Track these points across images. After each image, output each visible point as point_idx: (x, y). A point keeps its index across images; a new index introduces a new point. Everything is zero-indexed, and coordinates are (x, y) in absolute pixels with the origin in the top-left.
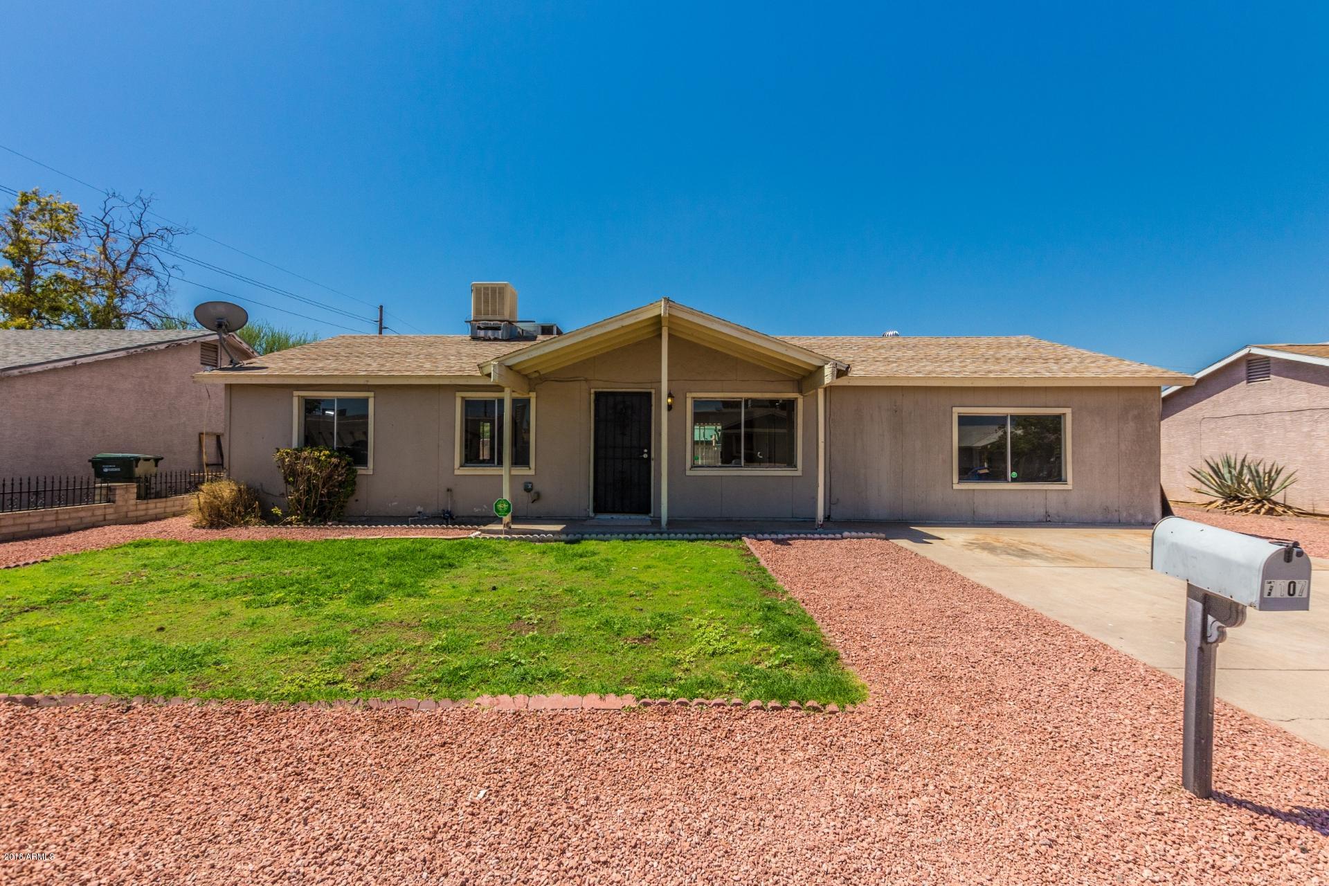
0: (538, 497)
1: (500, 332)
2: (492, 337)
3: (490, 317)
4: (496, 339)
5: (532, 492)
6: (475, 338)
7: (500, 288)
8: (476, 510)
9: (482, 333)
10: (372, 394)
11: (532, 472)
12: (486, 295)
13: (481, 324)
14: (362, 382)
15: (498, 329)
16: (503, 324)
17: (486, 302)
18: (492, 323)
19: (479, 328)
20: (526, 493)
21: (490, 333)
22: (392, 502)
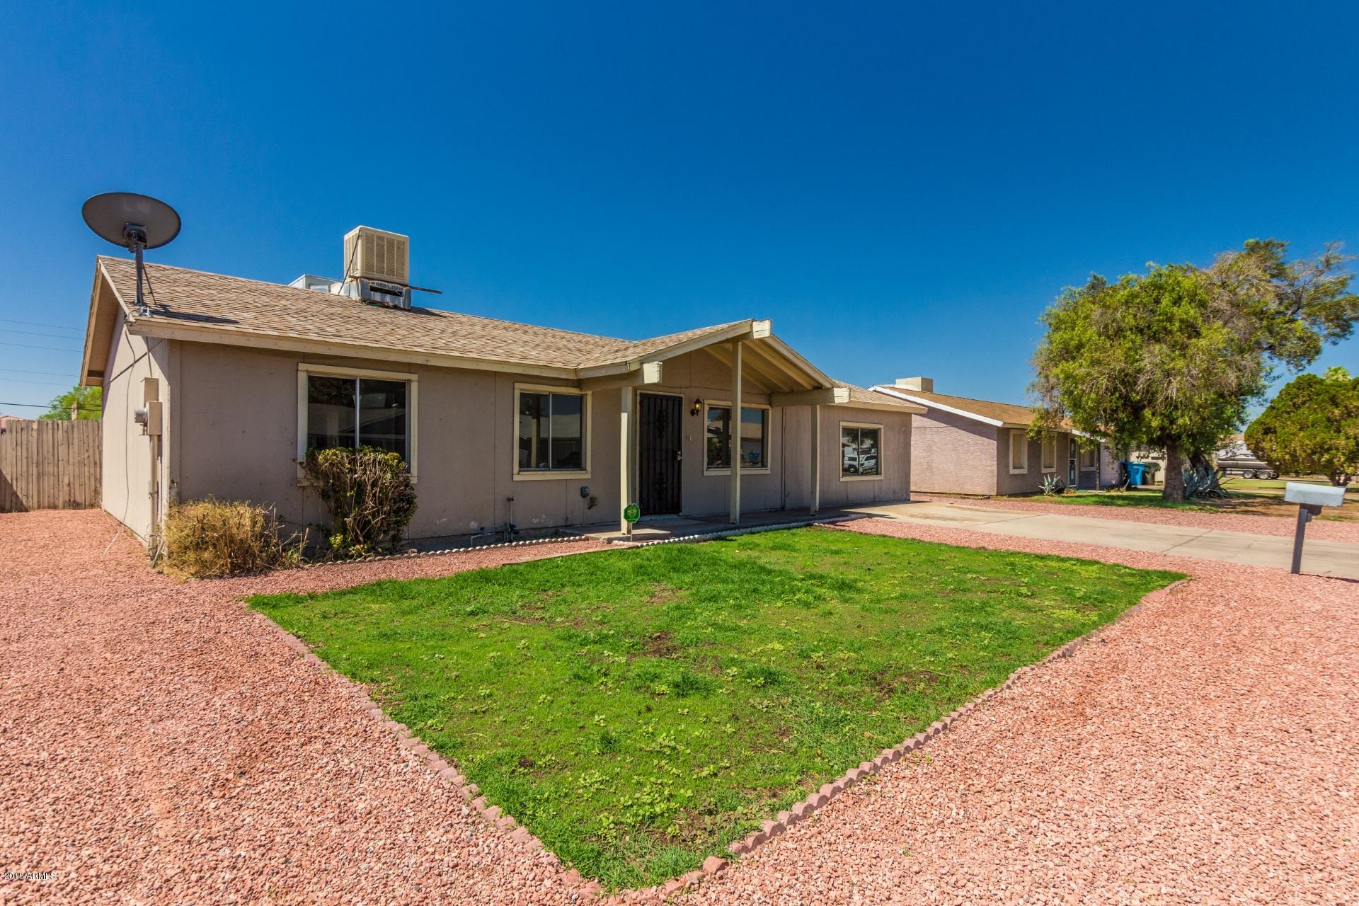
0: (592, 503)
1: (402, 299)
2: (391, 304)
3: (385, 277)
4: (396, 307)
5: (588, 498)
6: (366, 300)
7: (399, 242)
8: (535, 521)
9: (377, 297)
10: (414, 377)
11: (588, 476)
12: (380, 247)
13: (375, 284)
14: (419, 360)
15: (399, 294)
16: (405, 289)
17: (381, 256)
18: (390, 285)
19: (373, 289)
20: (582, 499)
21: (388, 298)
22: (440, 519)
